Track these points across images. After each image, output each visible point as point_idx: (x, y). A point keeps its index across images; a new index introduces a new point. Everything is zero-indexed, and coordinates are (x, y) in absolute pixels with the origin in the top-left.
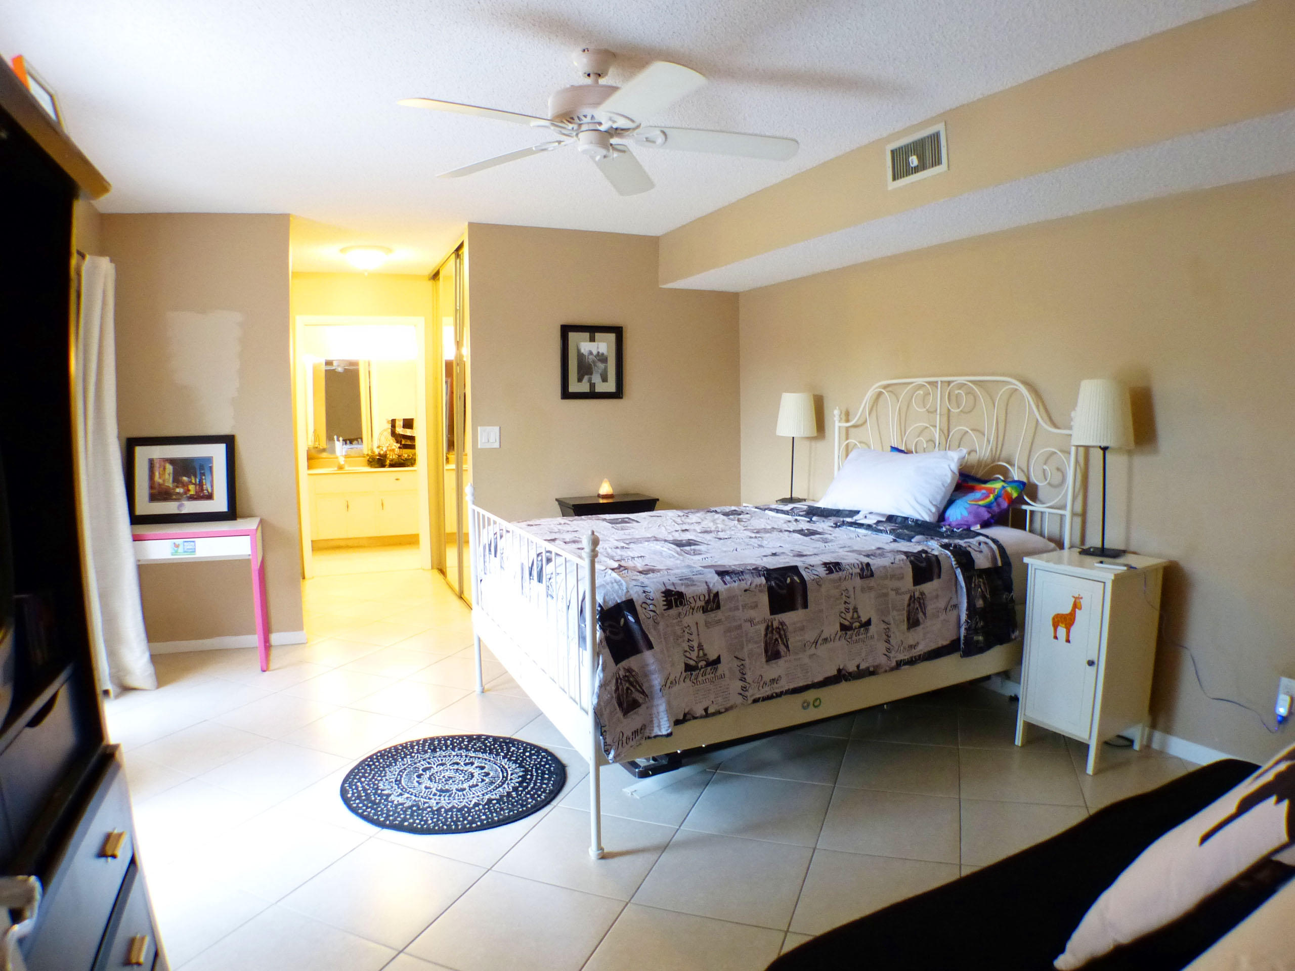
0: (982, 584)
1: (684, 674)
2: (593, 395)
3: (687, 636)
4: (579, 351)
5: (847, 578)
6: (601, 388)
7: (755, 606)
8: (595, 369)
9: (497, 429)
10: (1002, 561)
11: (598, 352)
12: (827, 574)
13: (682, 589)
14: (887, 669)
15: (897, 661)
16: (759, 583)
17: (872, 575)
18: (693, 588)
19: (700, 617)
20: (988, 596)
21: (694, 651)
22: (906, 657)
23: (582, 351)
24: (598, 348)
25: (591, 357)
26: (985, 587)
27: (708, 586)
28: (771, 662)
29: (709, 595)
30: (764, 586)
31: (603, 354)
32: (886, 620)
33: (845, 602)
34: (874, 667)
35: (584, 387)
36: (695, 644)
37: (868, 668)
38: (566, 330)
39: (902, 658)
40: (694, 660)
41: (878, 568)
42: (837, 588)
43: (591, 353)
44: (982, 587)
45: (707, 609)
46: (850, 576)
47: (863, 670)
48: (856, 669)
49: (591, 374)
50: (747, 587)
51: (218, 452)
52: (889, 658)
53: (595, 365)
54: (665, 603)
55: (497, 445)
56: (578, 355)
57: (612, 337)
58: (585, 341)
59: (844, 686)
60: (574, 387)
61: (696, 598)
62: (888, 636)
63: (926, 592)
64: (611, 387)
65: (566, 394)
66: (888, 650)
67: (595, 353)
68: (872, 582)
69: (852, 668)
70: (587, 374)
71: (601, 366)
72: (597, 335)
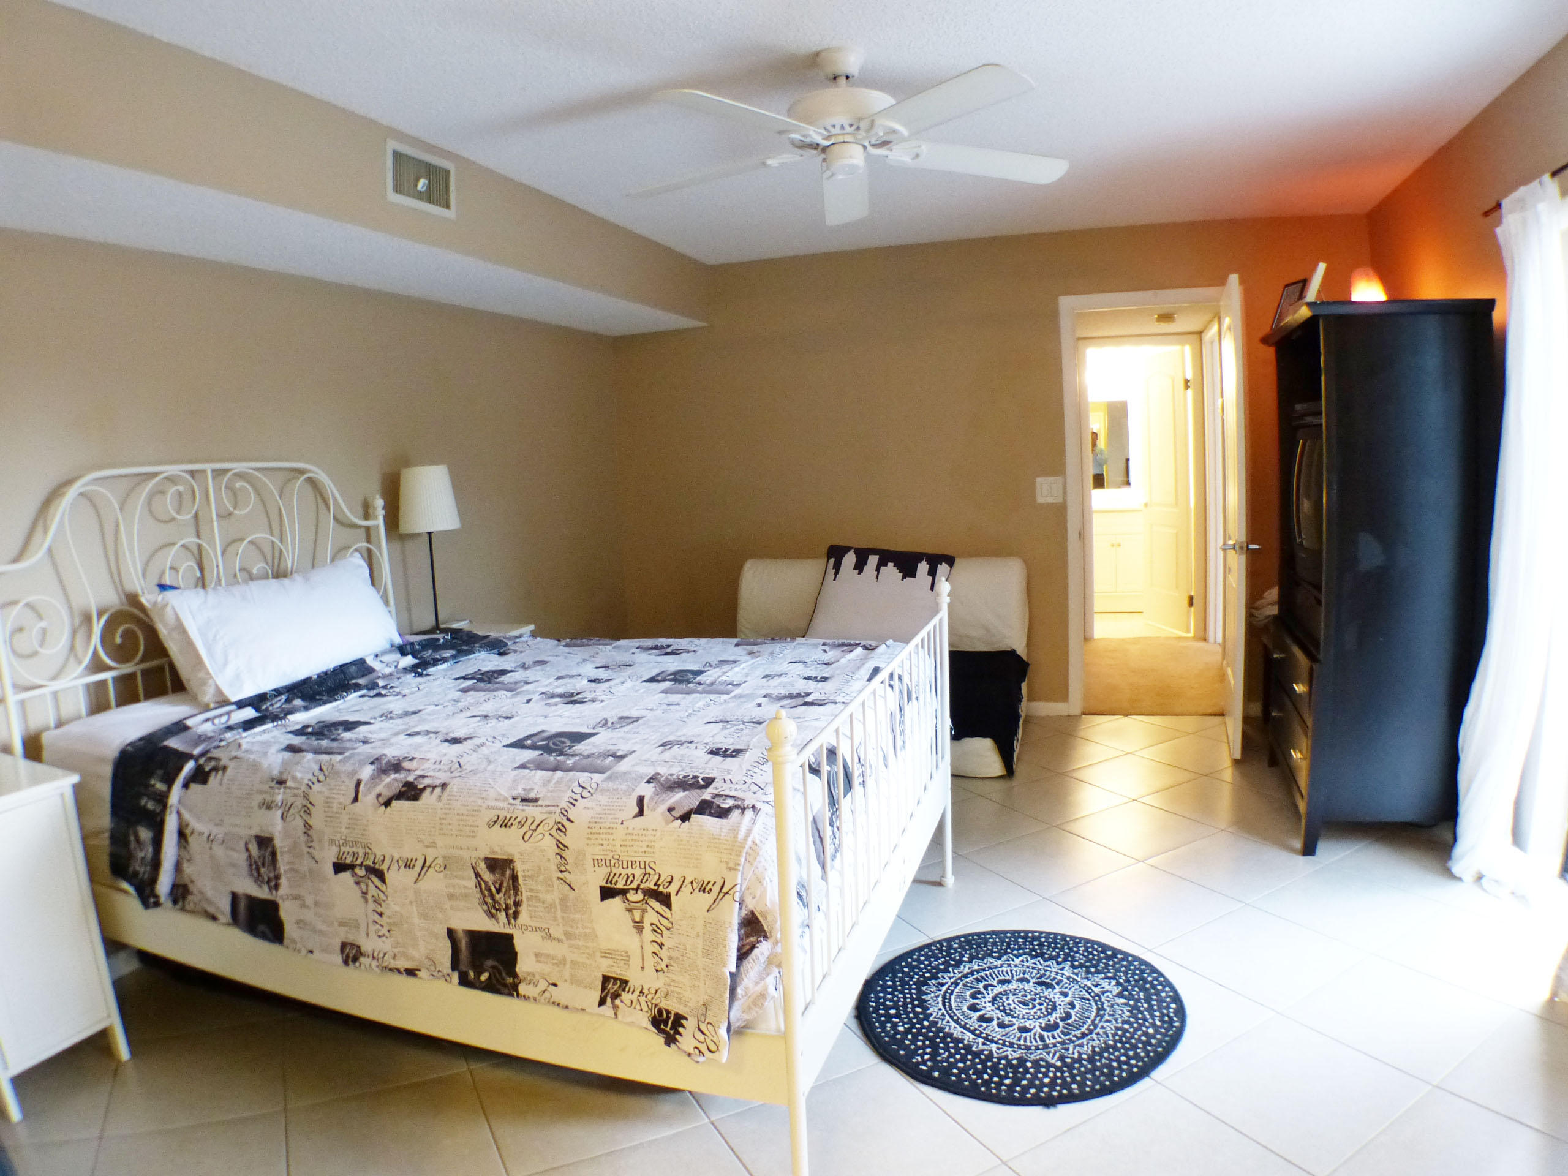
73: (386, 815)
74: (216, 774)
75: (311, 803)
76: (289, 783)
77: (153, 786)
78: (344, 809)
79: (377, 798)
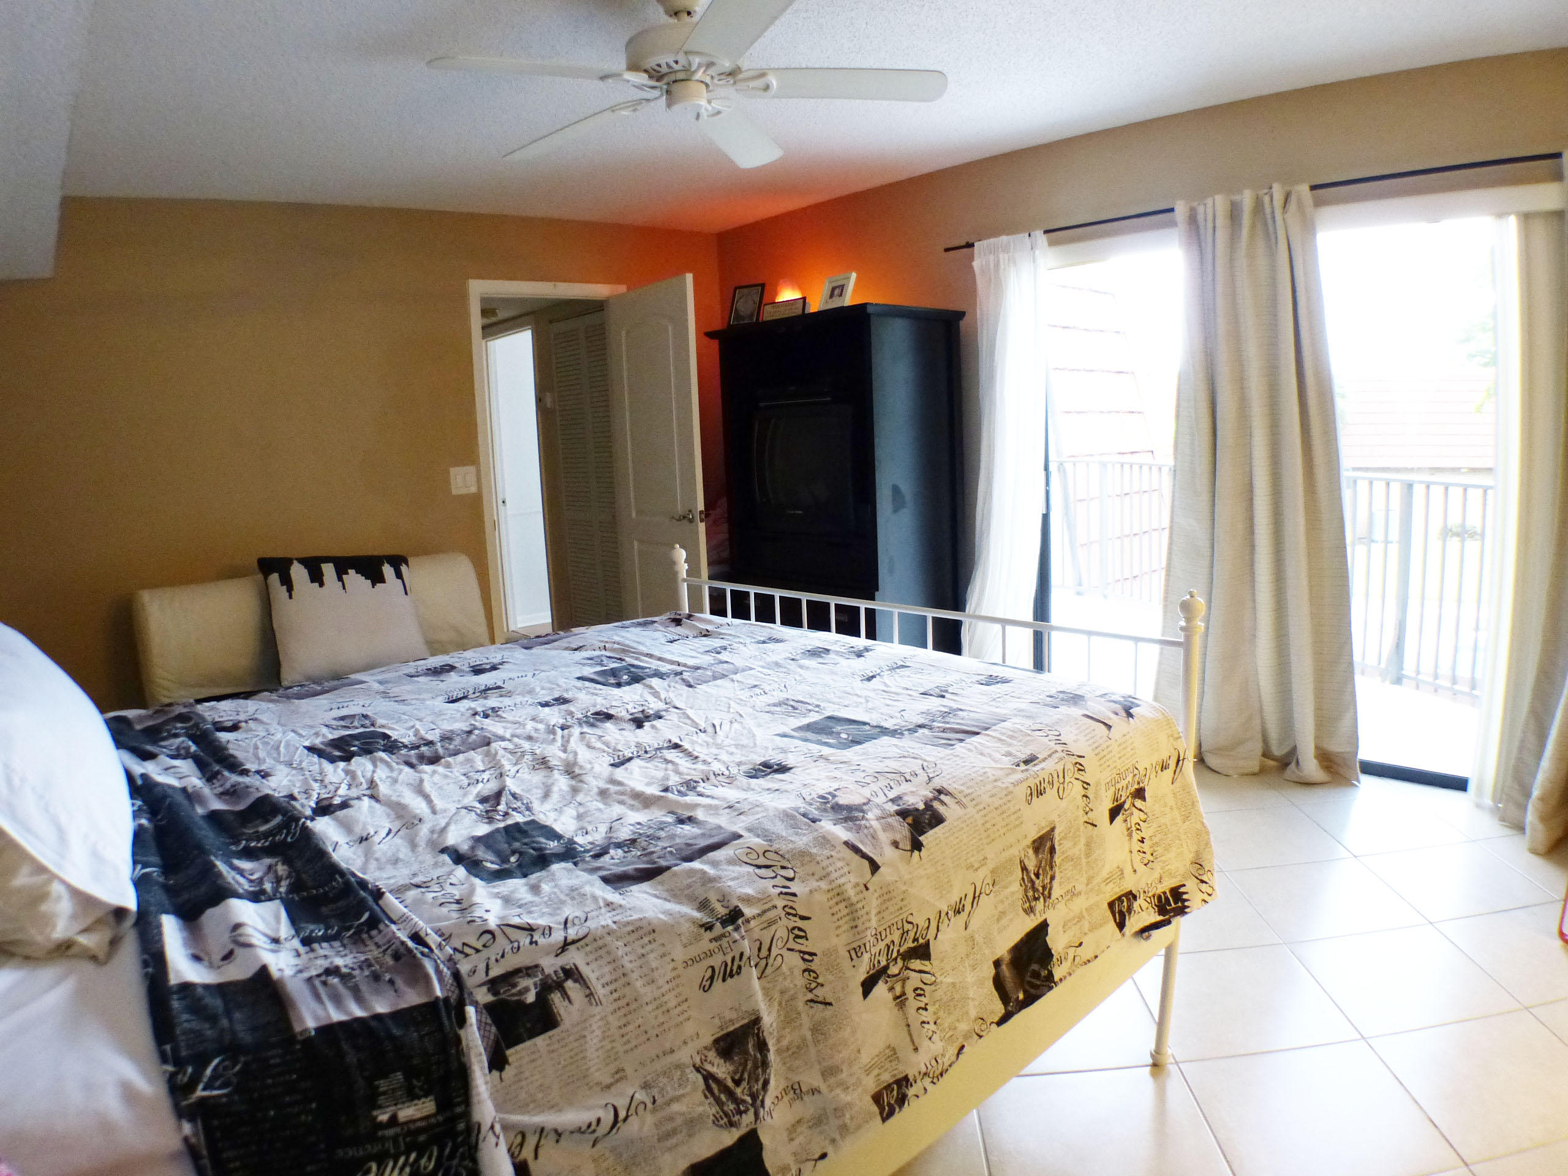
73: (924, 861)
74: (565, 995)
75: (803, 918)
76: (748, 911)
77: (393, 1120)
78: (867, 889)
79: (897, 847)
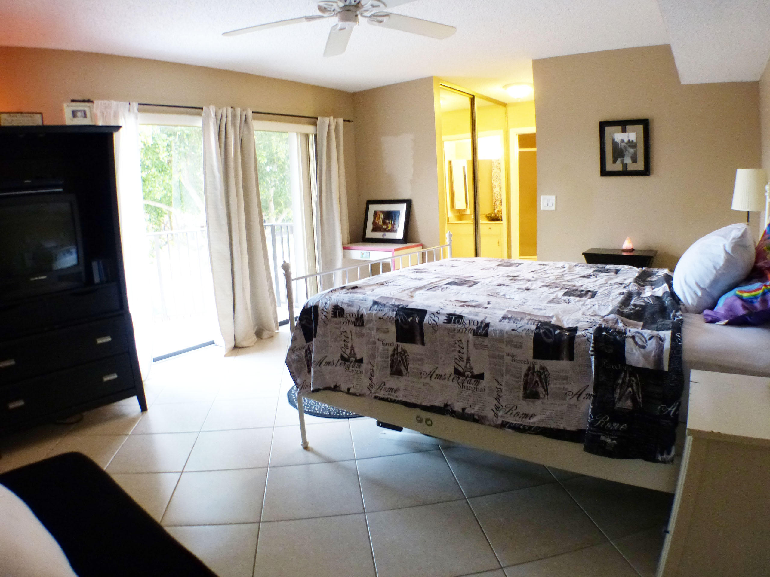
0: (634, 385)
1: (340, 362)
2: (625, 173)
3: (344, 338)
4: (613, 140)
5: (461, 330)
6: (631, 167)
7: (387, 331)
8: (626, 153)
9: (553, 197)
10: (670, 365)
11: (629, 141)
12: (444, 323)
13: (345, 307)
14: (492, 423)
15: (503, 421)
16: (390, 316)
17: (486, 335)
18: (350, 308)
19: (352, 327)
20: (640, 400)
21: (348, 349)
22: (515, 422)
23: (616, 140)
24: (628, 137)
25: (623, 144)
26: (638, 389)
27: (359, 308)
28: (394, 376)
29: (358, 315)
30: (393, 319)
31: (632, 141)
32: (499, 380)
33: (459, 352)
34: (479, 416)
35: (618, 167)
36: (350, 345)
37: (473, 415)
38: (603, 125)
39: (511, 421)
40: (347, 355)
41: (494, 331)
42: (452, 337)
43: (623, 141)
44: (634, 388)
45: (356, 324)
46: (464, 330)
47: (467, 414)
48: (461, 410)
49: (623, 157)
50: (381, 316)
51: (402, 208)
52: (496, 415)
53: (626, 150)
54: (333, 313)
55: (553, 208)
56: (613, 144)
57: (640, 128)
58: (618, 132)
59: (448, 419)
60: (610, 167)
61: (351, 314)
62: (499, 395)
63: (550, 369)
64: (640, 166)
65: (604, 173)
66: (497, 408)
67: (626, 141)
68: (486, 342)
69: (458, 407)
70: (620, 157)
71: (632, 150)
72: (628, 127)
